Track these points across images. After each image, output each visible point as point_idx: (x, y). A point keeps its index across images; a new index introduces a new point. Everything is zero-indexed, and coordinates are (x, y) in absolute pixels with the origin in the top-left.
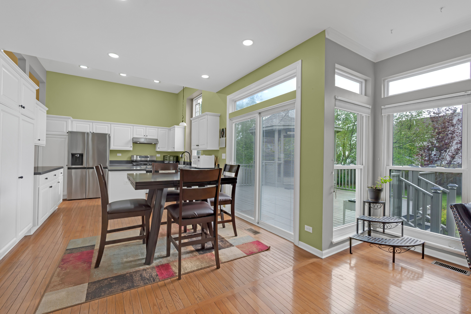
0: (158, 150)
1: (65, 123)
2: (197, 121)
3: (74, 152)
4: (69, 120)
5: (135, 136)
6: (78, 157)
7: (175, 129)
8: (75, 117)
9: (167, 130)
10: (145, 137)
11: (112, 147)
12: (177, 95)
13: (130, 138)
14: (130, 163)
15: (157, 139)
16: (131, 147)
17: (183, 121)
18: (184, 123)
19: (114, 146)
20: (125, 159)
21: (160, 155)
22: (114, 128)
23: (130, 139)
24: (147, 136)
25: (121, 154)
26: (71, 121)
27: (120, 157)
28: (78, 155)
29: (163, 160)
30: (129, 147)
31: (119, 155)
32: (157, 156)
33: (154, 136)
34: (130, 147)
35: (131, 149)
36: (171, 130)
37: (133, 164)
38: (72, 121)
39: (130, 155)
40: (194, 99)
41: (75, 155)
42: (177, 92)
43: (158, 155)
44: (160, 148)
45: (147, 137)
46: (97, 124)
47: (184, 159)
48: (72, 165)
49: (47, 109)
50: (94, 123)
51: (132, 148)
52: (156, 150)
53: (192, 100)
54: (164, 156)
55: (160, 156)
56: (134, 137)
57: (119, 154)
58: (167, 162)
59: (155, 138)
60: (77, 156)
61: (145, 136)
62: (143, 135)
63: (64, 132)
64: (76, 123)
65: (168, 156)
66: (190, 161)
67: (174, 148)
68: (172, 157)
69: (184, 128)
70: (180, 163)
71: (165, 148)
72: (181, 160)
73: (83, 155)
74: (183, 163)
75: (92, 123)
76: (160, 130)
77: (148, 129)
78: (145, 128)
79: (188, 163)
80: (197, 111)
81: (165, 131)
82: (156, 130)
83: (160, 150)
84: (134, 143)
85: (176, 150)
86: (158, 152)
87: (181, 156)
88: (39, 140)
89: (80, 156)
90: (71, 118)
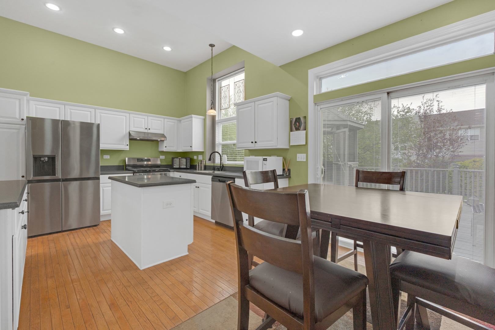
0: (165, 149)
1: (17, 102)
2: (251, 106)
3: (38, 153)
4: (25, 97)
5: (133, 129)
6: (46, 162)
7: (191, 121)
10: (146, 131)
12: (186, 73)
16: (128, 145)
17: (212, 109)
20: (115, 163)
21: (164, 156)
22: (101, 116)
23: (125, 133)
24: (149, 129)
25: (109, 156)
27: (107, 160)
28: (46, 159)
29: (171, 164)
30: (123, 144)
32: (160, 158)
33: (159, 130)
34: (125, 146)
35: (127, 148)
36: (182, 121)
40: (217, 80)
41: (41, 158)
42: (185, 70)
43: (162, 157)
44: (168, 146)
45: (149, 131)
46: (71, 107)
48: (35, 175)
50: (66, 107)
52: (160, 149)
53: (214, 81)
54: (173, 159)
55: (164, 158)
56: (131, 130)
57: (106, 156)
58: (178, 167)
59: (161, 132)
60: (44, 160)
61: (146, 129)
62: (144, 128)
63: (16, 118)
64: (35, 105)
65: (180, 159)
66: (221, 164)
67: (191, 147)
68: (184, 159)
69: (203, 119)
70: (199, 168)
71: (173, 147)
72: (200, 164)
73: (55, 157)
74: (203, 168)
75: (64, 106)
76: (167, 121)
77: (151, 119)
78: (146, 117)
79: (218, 168)
80: (224, 96)
81: (173, 123)
82: (161, 121)
83: (167, 149)
84: (132, 139)
85: (194, 149)
86: (162, 153)
87: (195, 157)
89: (50, 160)
90: (29, 94)
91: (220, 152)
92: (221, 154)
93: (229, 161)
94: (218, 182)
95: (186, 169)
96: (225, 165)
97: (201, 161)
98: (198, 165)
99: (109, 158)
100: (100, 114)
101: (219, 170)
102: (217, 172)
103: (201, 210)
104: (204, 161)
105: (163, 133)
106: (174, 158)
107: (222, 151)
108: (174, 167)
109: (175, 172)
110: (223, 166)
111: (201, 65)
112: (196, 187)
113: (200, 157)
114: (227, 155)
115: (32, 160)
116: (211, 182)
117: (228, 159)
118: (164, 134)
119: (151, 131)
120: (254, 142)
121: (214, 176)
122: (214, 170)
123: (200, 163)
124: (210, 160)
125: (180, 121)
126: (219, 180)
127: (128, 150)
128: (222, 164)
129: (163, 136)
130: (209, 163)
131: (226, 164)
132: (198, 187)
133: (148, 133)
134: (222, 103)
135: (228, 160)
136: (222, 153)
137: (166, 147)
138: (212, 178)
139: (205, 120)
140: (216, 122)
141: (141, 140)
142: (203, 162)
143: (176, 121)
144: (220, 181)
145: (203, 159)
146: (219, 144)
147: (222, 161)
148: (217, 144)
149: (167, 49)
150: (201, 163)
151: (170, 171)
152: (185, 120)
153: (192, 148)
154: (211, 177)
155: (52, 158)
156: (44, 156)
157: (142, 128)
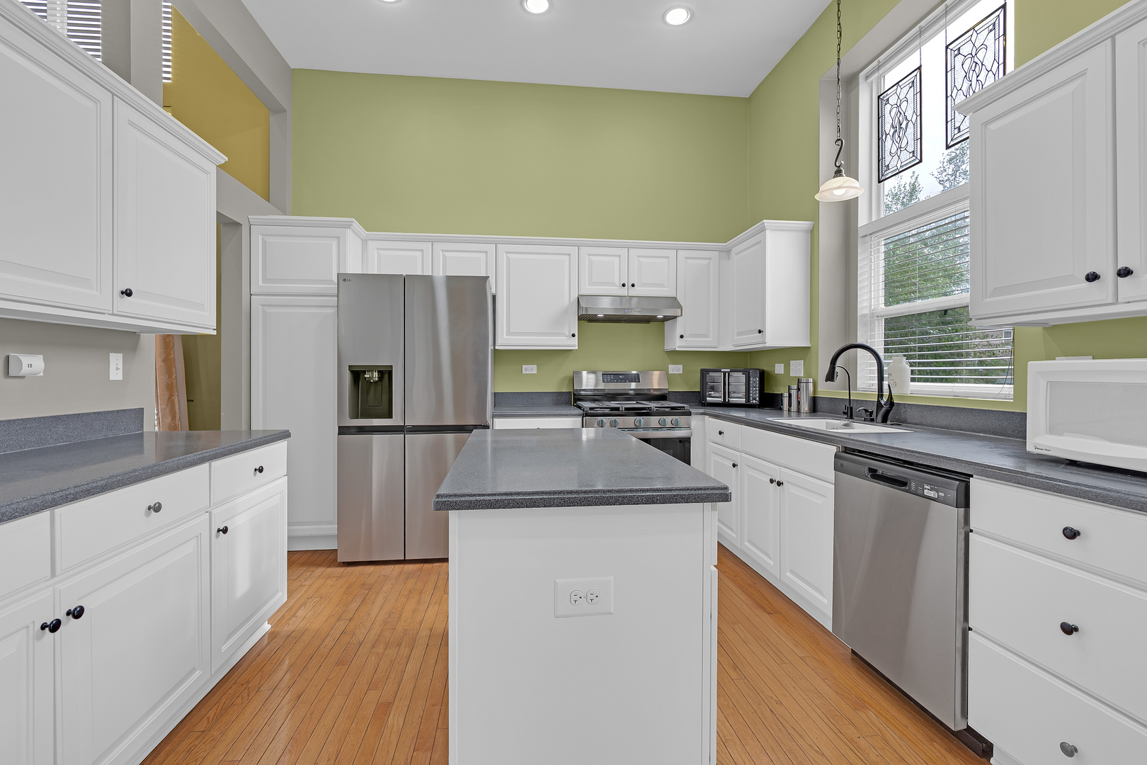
0: (678, 345)
1: (333, 244)
3: (360, 362)
4: (350, 231)
5: (587, 289)
6: (376, 382)
7: (762, 243)
10: (624, 292)
11: (505, 340)
12: (748, 101)
13: (566, 299)
14: (568, 403)
15: (676, 298)
16: (573, 335)
17: (838, 173)
18: (844, 180)
19: (509, 333)
20: (552, 385)
21: (681, 367)
22: (507, 260)
23: (566, 301)
24: (633, 285)
25: (535, 366)
26: (363, 240)
27: (532, 378)
28: (376, 375)
29: (698, 390)
30: (563, 334)
31: (530, 369)
32: (670, 372)
33: (663, 285)
34: (567, 338)
35: (573, 344)
36: (735, 250)
37: (579, 407)
38: (365, 242)
39: (567, 369)
40: (862, 75)
41: (364, 372)
42: (745, 92)
43: (676, 369)
44: (683, 334)
45: (633, 292)
46: (446, 246)
47: (811, 385)
48: (355, 415)
49: (223, 159)
50: (437, 245)
51: (575, 341)
52: (668, 347)
53: (849, 83)
54: (704, 373)
55: (682, 372)
56: (582, 293)
57: (527, 367)
58: (721, 400)
59: (667, 292)
60: (372, 377)
61: (624, 285)
62: (617, 283)
64: (378, 249)
65: (725, 373)
66: (880, 395)
67: (760, 332)
68: (740, 374)
69: (806, 231)
70: (790, 405)
71: (706, 336)
72: (794, 393)
73: (389, 372)
74: (805, 407)
75: (431, 244)
76: (686, 258)
77: (638, 256)
78: (624, 252)
79: (866, 411)
80: (896, 123)
81: (706, 262)
82: (668, 257)
83: (684, 343)
84: (586, 319)
85: (773, 339)
86: (675, 355)
87: (779, 369)
88: (128, 293)
89: (381, 378)
90: (356, 225)
91: (880, 348)
92: (882, 354)
93: (919, 380)
94: (865, 478)
95: (747, 406)
96: (901, 397)
97: (799, 382)
98: (786, 395)
99: (535, 372)
100: (507, 256)
101: (872, 420)
102: (862, 430)
103: (788, 574)
104: (811, 380)
105: (672, 294)
106: (708, 371)
107: (886, 343)
108: (708, 399)
109: (707, 417)
110: (891, 403)
111: (799, 48)
112: (772, 481)
113: (797, 368)
114: (908, 357)
115: (347, 376)
116: (831, 474)
117: (912, 372)
118: (675, 298)
119: (639, 291)
120: (1108, 274)
121: (847, 450)
122: (851, 417)
123: (795, 387)
124: (831, 377)
125: (728, 252)
126: (871, 470)
127: (577, 348)
128: (886, 393)
129: (674, 302)
130: (826, 390)
131: (908, 393)
132: (779, 484)
133: (630, 298)
134: (887, 153)
135: (913, 380)
136: (886, 351)
137: (682, 337)
138: (836, 456)
139: (813, 234)
140: (861, 233)
141: (609, 319)
142: (807, 387)
143: (714, 254)
144: (875, 475)
145: (808, 374)
146: (872, 315)
147: (885, 383)
148: (865, 316)
149: (677, 17)
150: (799, 389)
151: (689, 414)
152: (741, 246)
153: (764, 337)
154: (833, 449)
155: (386, 373)
156: (371, 368)
157: (612, 284)
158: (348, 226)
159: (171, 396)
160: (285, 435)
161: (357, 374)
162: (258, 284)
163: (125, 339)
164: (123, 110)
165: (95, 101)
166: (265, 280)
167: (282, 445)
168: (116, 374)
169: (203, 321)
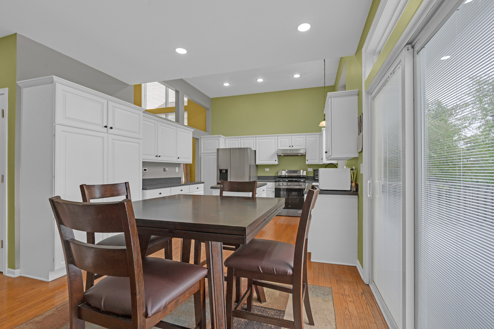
3: (221, 168)
5: (280, 148)
8: (227, 134)
9: (319, 135)
10: (290, 148)
11: (259, 162)
16: (276, 160)
20: (273, 174)
21: (312, 169)
23: (274, 152)
24: (293, 146)
25: (269, 169)
27: (268, 172)
28: (225, 171)
30: (273, 160)
31: (267, 170)
32: (308, 170)
33: (302, 146)
35: (276, 163)
38: (225, 139)
39: (277, 169)
41: (222, 170)
43: (310, 169)
44: (310, 160)
45: (293, 148)
46: (244, 139)
50: (241, 139)
52: (307, 163)
56: (278, 149)
59: (303, 148)
60: (224, 172)
61: (290, 146)
64: (228, 141)
67: (322, 159)
71: (315, 160)
73: (227, 170)
75: (240, 139)
76: (310, 137)
77: (295, 138)
78: (290, 137)
81: (315, 138)
82: (303, 138)
83: (309, 162)
84: (279, 156)
88: (179, 158)
89: (226, 172)
90: (222, 136)
100: (258, 140)
105: (305, 148)
108: (316, 178)
115: (219, 171)
119: (294, 148)
125: (322, 135)
133: (293, 150)
137: (308, 160)
143: (318, 136)
149: (297, 76)
151: (305, 182)
155: (227, 171)
156: (224, 170)
157: (287, 146)
158: (220, 137)
159: (187, 176)
160: (203, 183)
161: (221, 171)
162: (202, 151)
163: (178, 165)
164: (179, 129)
165: (175, 129)
166: (204, 150)
167: (203, 185)
168: (177, 171)
169: (190, 161)
